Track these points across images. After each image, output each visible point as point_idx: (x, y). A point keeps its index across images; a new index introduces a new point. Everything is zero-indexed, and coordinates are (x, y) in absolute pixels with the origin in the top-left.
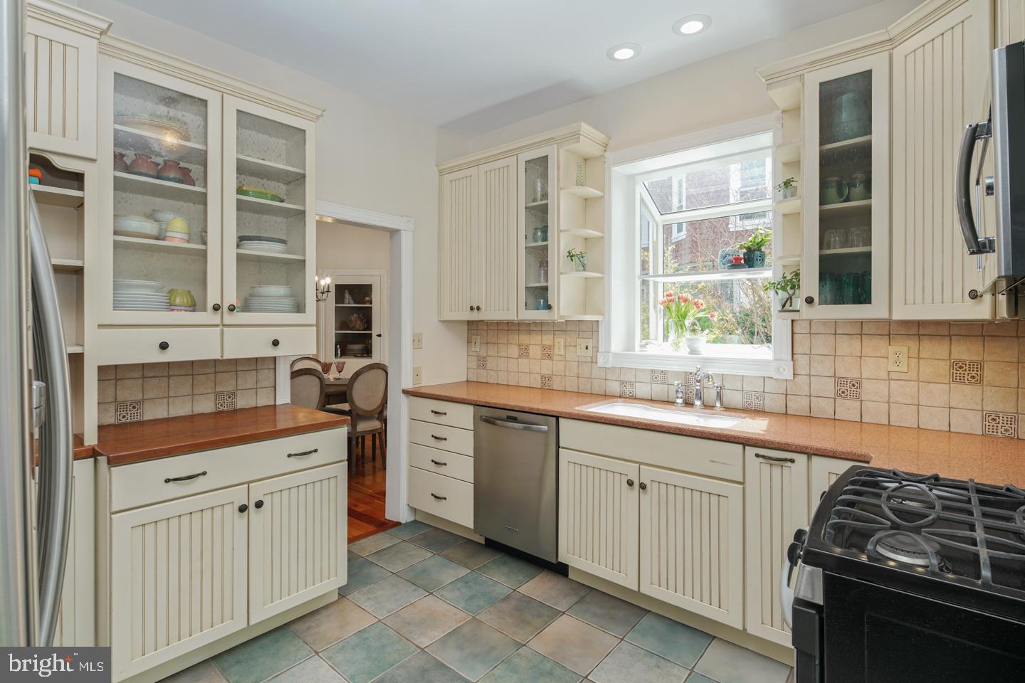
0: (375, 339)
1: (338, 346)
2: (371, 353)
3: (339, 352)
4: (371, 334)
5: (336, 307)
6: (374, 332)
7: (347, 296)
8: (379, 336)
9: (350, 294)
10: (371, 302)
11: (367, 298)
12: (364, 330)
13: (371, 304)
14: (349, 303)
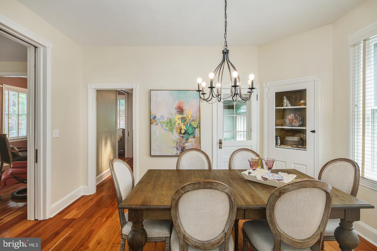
0: (308, 134)
1: (279, 138)
2: (306, 146)
3: (279, 142)
4: (306, 130)
5: (276, 109)
6: (309, 128)
7: (286, 101)
8: (313, 132)
9: (288, 98)
10: (305, 104)
11: (302, 102)
12: (299, 126)
13: (306, 105)
14: (287, 105)
